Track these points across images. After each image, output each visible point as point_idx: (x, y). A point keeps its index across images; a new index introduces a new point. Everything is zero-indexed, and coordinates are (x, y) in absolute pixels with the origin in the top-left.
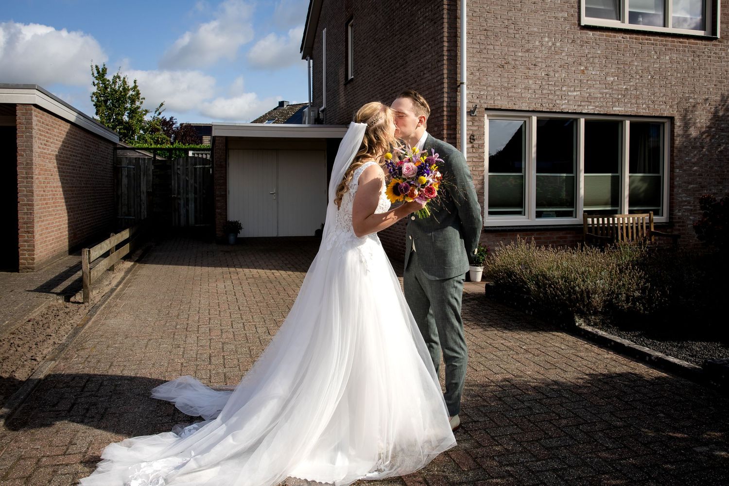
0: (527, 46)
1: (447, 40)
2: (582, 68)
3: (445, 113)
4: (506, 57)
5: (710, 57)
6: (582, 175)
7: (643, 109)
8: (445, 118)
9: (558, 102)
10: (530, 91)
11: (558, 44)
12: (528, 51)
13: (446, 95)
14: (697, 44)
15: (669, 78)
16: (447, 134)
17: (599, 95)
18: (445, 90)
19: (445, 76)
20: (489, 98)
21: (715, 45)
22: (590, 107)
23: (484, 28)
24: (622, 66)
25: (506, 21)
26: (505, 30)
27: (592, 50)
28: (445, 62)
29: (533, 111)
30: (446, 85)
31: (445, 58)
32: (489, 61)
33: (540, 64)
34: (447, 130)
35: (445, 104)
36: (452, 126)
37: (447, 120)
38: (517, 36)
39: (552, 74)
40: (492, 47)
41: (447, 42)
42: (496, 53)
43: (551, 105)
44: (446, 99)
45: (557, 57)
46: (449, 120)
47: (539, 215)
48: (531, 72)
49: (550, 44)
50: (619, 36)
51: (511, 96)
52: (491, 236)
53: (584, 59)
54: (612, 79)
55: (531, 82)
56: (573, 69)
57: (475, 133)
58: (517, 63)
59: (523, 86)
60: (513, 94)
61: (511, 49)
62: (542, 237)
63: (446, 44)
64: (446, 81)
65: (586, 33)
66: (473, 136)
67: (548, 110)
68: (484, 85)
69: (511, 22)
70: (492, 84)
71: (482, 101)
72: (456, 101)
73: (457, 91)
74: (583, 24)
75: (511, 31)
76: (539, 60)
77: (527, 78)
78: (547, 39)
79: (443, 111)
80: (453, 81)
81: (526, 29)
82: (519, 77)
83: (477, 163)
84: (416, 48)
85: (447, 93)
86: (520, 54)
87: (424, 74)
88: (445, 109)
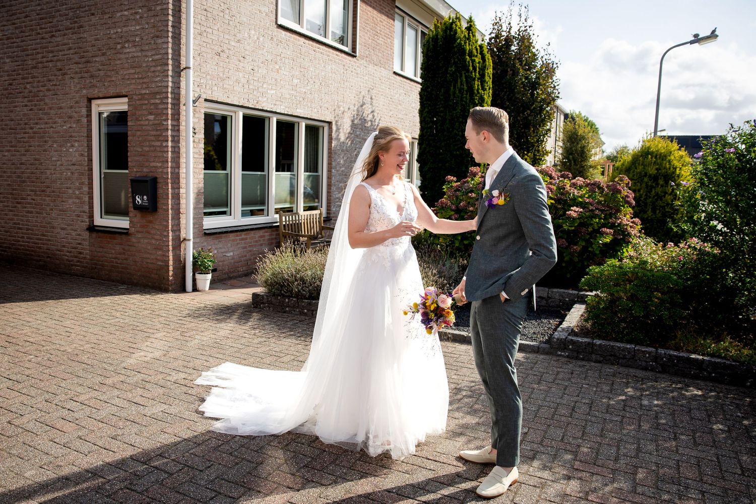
0: (239, 36)
1: (171, 14)
2: (277, 67)
3: (170, 100)
4: (222, 45)
5: (352, 72)
6: (274, 174)
7: (315, 113)
8: (170, 106)
9: (260, 99)
10: (240, 84)
11: (261, 39)
12: (239, 41)
13: (170, 79)
14: (345, 59)
15: (330, 86)
16: (172, 125)
17: (288, 96)
18: (170, 73)
19: (170, 56)
20: (208, 87)
21: (355, 62)
22: (282, 107)
23: (205, 7)
24: (302, 70)
25: (222, 4)
26: (222, 14)
27: (284, 51)
28: (170, 40)
29: (242, 107)
30: (170, 67)
31: (170, 34)
32: (208, 46)
33: (247, 57)
34: (171, 120)
35: (170, 90)
36: (176, 117)
37: (171, 109)
38: (231, 23)
39: (256, 69)
40: (210, 30)
41: (172, 16)
42: (213, 38)
43: (255, 102)
44: (170, 84)
45: (260, 52)
46: (174, 109)
47: (244, 214)
48: (241, 64)
49: (256, 38)
50: (302, 40)
51: (225, 88)
52: (210, 239)
53: (279, 58)
54: (296, 81)
55: (241, 75)
56: (271, 66)
57: (196, 127)
58: (231, 52)
59: (235, 79)
60: (228, 87)
61: (226, 36)
62: (248, 237)
63: (171, 18)
64: (170, 62)
65: (281, 33)
66: (195, 129)
67: (253, 107)
68: (204, 73)
69: (226, 6)
70: (210, 73)
71: (202, 91)
72: (179, 88)
73: (180, 76)
74: (279, 23)
75: (226, 16)
76: (247, 52)
77: (238, 70)
78: (253, 32)
79: (167, 98)
80: (176, 64)
81: (238, 17)
82: (232, 68)
83: (198, 160)
84: (104, 11)
85: (172, 76)
86: (233, 44)
87: (123, 47)
88: (170, 95)
